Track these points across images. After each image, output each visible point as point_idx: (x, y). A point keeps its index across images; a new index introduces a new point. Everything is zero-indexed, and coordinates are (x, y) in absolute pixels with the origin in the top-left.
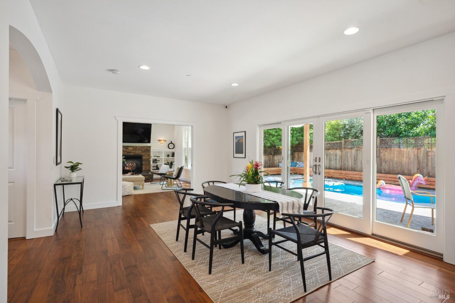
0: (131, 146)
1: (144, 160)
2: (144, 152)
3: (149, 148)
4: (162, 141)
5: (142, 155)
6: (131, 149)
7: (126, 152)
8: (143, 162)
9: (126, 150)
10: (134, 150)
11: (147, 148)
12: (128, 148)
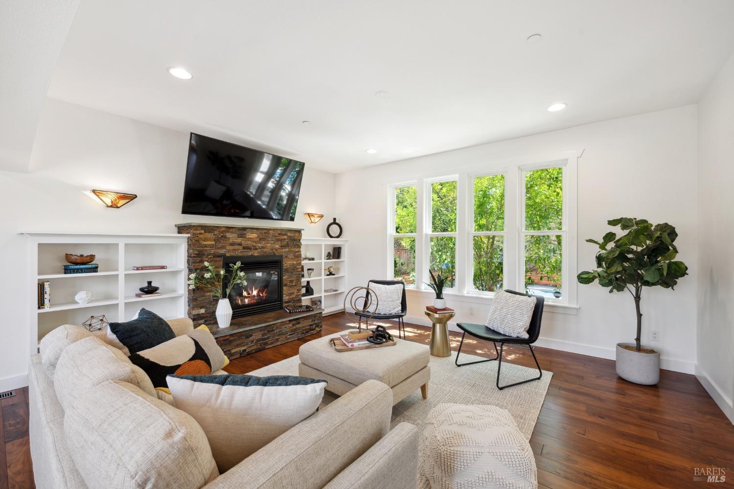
0: (252, 229)
1: (287, 270)
2: (287, 246)
3: (297, 234)
4: (316, 217)
5: (281, 256)
6: (254, 236)
7: (240, 247)
8: (284, 278)
9: (239, 240)
10: (260, 239)
11: (293, 235)
12: (245, 232)
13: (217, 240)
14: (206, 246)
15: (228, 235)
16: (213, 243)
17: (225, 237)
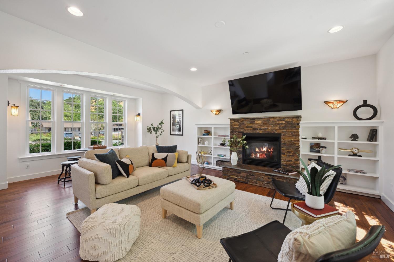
0: (259, 118)
1: (285, 144)
2: (285, 127)
3: (296, 120)
4: (335, 103)
5: (280, 134)
6: (260, 122)
7: (252, 129)
8: (282, 149)
9: (251, 125)
10: (264, 124)
11: (291, 120)
12: (254, 121)
13: (240, 125)
14: (235, 128)
15: (245, 122)
16: (238, 126)
17: (243, 123)
